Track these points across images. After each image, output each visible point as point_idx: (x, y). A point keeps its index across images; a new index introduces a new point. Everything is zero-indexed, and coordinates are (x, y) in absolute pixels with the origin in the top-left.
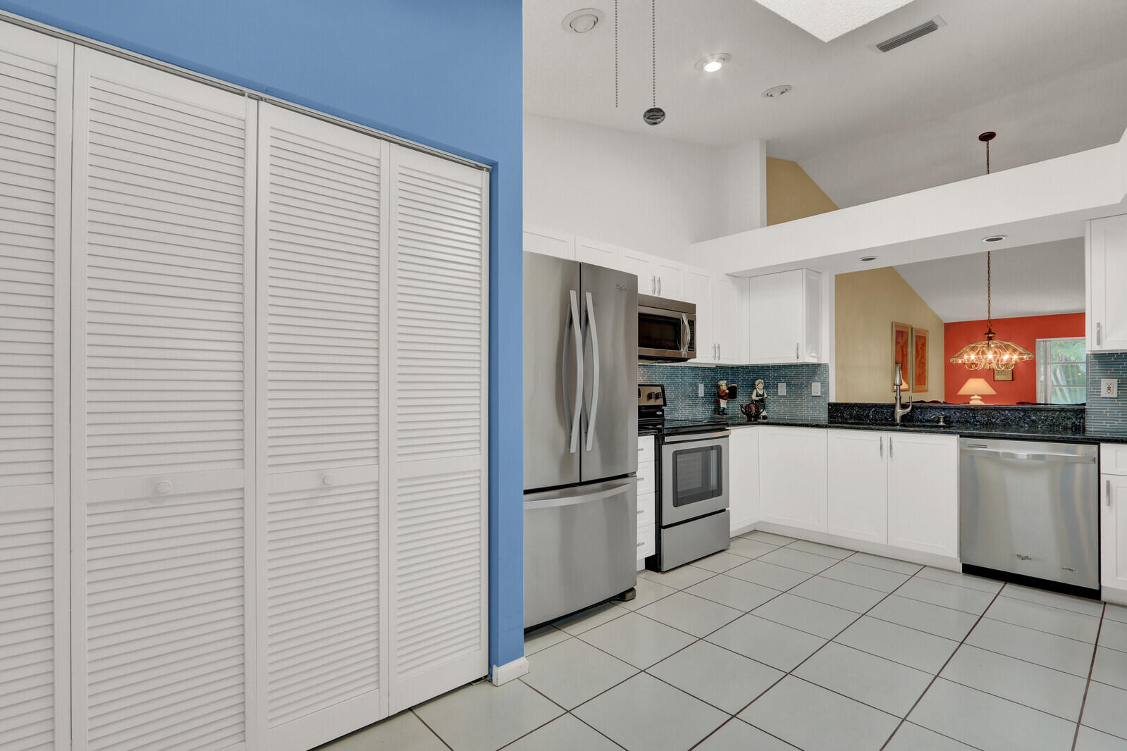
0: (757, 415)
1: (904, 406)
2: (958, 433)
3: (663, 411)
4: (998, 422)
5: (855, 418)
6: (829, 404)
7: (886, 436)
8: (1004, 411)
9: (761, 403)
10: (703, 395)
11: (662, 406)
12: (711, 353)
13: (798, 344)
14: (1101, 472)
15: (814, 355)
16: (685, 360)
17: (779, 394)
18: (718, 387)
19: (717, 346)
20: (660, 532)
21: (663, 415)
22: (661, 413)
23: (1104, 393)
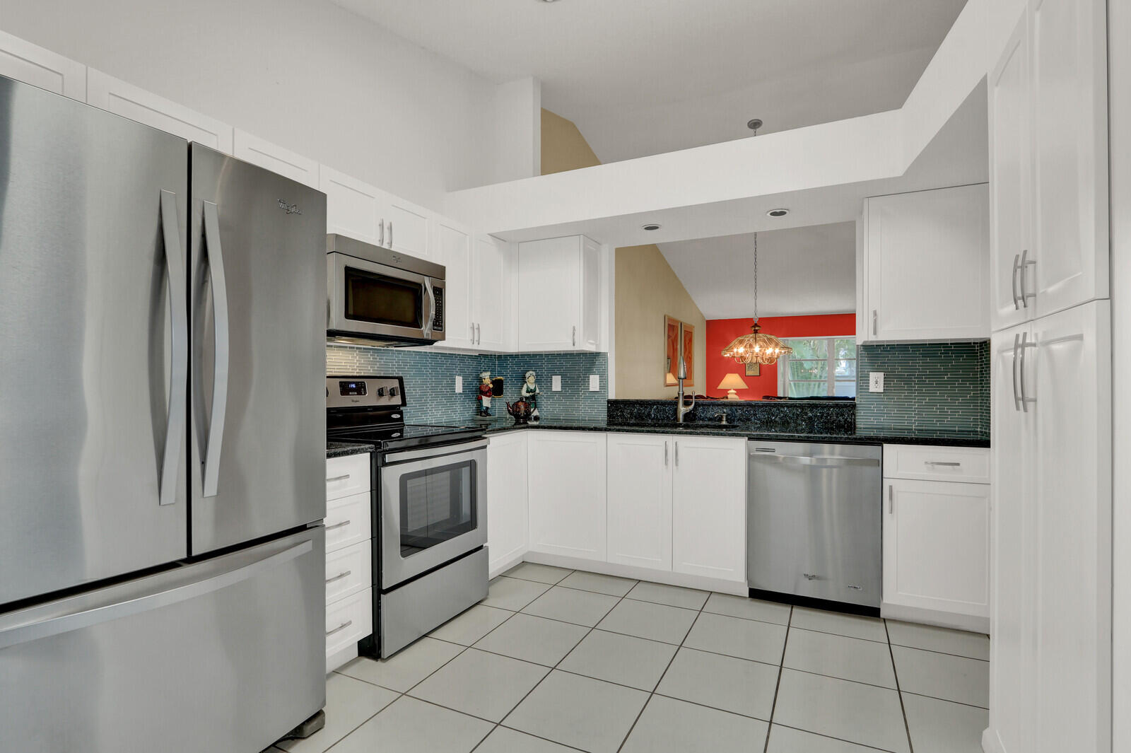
0: (527, 416)
1: (686, 404)
2: (747, 435)
3: (401, 413)
4: (777, 419)
5: (636, 418)
6: (609, 402)
7: (670, 440)
8: (784, 407)
9: (533, 399)
10: (461, 391)
11: (399, 406)
12: (469, 336)
13: (574, 328)
14: (884, 476)
15: (591, 341)
16: (430, 342)
17: (553, 390)
18: (480, 380)
19: (476, 326)
20: (379, 598)
21: (401, 419)
22: (399, 416)
23: (872, 388)
